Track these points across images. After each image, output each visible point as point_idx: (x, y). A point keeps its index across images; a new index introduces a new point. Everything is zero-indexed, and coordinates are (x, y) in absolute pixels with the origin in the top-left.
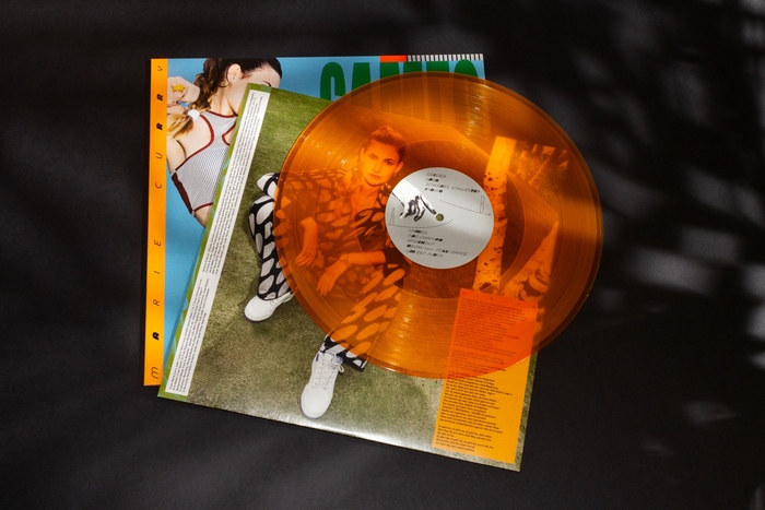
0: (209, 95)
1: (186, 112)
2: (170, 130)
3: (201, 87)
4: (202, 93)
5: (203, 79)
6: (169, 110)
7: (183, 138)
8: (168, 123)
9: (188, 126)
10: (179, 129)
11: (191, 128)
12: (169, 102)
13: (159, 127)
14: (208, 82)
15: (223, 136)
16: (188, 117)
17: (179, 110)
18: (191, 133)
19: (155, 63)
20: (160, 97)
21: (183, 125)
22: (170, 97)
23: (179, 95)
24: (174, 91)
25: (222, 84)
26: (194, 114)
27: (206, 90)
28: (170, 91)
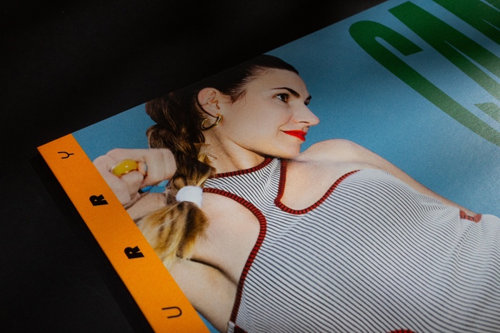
0: (195, 152)
1: (171, 200)
2: (163, 246)
3: (169, 145)
4: (178, 155)
5: (163, 132)
6: (134, 213)
7: (198, 248)
8: (147, 237)
9: (194, 222)
10: (177, 237)
11: (203, 220)
12: (124, 198)
13: (133, 253)
14: (177, 134)
15: (278, 203)
16: (181, 206)
17: (153, 203)
18: (208, 231)
19: (50, 152)
20: (98, 201)
21: (181, 224)
22: (119, 190)
23: (137, 177)
24: (121, 176)
25: (204, 124)
26: (190, 194)
27: (182, 146)
28: (112, 182)
